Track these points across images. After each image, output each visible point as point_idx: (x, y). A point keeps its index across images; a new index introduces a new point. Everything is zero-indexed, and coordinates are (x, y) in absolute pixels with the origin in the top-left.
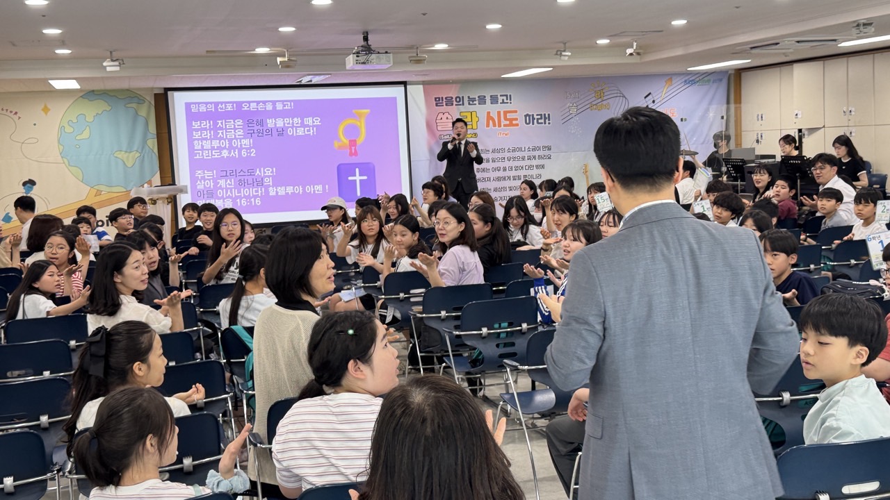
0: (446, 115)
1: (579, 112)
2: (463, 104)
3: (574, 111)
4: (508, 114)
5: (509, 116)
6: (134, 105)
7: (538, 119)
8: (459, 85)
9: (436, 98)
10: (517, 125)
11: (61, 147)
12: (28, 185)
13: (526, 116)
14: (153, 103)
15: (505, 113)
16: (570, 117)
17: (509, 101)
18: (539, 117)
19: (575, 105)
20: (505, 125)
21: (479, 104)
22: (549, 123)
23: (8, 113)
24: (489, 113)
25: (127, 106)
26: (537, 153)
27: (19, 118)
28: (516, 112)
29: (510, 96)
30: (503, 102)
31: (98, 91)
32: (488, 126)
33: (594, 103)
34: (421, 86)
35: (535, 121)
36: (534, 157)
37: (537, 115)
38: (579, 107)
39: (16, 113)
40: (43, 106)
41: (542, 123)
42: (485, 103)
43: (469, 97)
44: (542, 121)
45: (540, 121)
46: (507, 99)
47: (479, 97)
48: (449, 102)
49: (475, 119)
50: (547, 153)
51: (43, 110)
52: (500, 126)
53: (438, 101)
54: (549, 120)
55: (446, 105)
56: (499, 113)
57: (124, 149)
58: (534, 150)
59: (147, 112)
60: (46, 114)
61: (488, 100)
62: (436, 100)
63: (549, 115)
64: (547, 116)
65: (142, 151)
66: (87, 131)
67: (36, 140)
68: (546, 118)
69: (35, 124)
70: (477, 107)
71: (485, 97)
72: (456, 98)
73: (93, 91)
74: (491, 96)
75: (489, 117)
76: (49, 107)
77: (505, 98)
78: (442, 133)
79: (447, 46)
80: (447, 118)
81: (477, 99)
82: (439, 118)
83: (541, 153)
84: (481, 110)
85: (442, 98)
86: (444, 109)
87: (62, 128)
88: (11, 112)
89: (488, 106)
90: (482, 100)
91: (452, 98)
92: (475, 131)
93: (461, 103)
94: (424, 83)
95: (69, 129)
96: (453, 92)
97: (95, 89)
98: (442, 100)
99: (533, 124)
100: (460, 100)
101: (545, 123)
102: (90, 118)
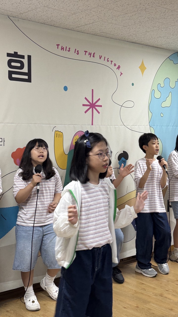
11: (150, 114)
12: (123, 159)
23: (112, 66)
27: (122, 74)
39: (119, 67)
51: (140, 68)
60: (142, 72)
66: (169, 99)
69: (133, 84)
76: (145, 64)
87: (153, 91)
88: (115, 65)
95: (158, 95)
102: (172, 85)
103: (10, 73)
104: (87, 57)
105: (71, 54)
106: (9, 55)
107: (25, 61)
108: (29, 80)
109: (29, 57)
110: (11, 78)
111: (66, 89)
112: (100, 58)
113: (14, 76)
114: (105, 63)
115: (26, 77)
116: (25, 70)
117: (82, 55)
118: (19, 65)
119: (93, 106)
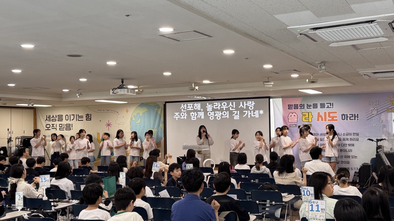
0: (294, 114)
1: (378, 113)
2: (304, 108)
3: (375, 112)
4: (331, 114)
5: (331, 115)
6: (156, 109)
7: (350, 117)
8: (302, 98)
9: (288, 105)
10: (337, 120)
11: (131, 126)
13: (342, 115)
14: (163, 108)
15: (329, 113)
16: (373, 116)
17: (332, 106)
18: (351, 116)
19: (376, 109)
20: (329, 120)
21: (313, 108)
22: (358, 120)
23: (115, 112)
24: (319, 113)
25: (155, 109)
26: (349, 137)
28: (336, 113)
29: (333, 103)
30: (328, 107)
31: (144, 103)
32: (318, 120)
33: (390, 108)
34: (281, 99)
35: (348, 118)
36: (347, 139)
37: (350, 115)
38: (379, 110)
39: (118, 112)
40: (126, 110)
41: (353, 119)
42: (317, 107)
43: (307, 104)
44: (353, 118)
45: (351, 118)
46: (331, 105)
47: (313, 104)
48: (296, 107)
49: (310, 117)
50: (356, 137)
51: (126, 111)
52: (325, 120)
53: (290, 107)
54: (358, 118)
55: (294, 109)
56: (325, 113)
57: (152, 128)
58: (347, 135)
59: (160, 112)
60: (127, 112)
61: (319, 106)
62: (288, 106)
63: (358, 115)
64: (356, 115)
65: (158, 129)
66: (140, 120)
67: (123, 123)
68: (355, 116)
69: (123, 117)
70: (312, 110)
71: (317, 104)
72: (300, 105)
73: (143, 103)
74: (321, 104)
75: (319, 115)
76: (128, 110)
77: (329, 105)
78: (290, 124)
79: (209, 81)
80: (294, 116)
81: (312, 105)
82: (290, 115)
83: (352, 137)
84: (315, 112)
85: (292, 105)
86: (293, 110)
87: (132, 118)
88: (116, 112)
89: (319, 109)
90: (315, 106)
91: (298, 105)
92: (310, 123)
93: (303, 107)
94: (282, 97)
95: (134, 119)
96: (298, 102)
97: (143, 102)
98: (292, 106)
99: (347, 120)
100: (302, 106)
101: (355, 119)
102: (141, 115)
103: (86, 119)
104: (107, 111)
105: (102, 111)
106: (86, 115)
107: (90, 115)
108: (91, 120)
109: (91, 114)
110: (87, 120)
111: (100, 121)
112: (111, 111)
113: (87, 119)
114: (113, 112)
115: (90, 119)
116: (90, 118)
117: (105, 111)
118: (88, 117)
119: (109, 125)
